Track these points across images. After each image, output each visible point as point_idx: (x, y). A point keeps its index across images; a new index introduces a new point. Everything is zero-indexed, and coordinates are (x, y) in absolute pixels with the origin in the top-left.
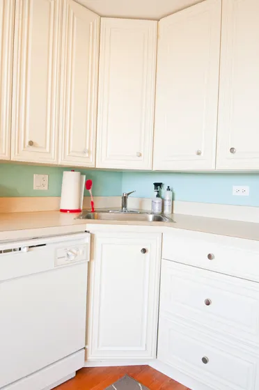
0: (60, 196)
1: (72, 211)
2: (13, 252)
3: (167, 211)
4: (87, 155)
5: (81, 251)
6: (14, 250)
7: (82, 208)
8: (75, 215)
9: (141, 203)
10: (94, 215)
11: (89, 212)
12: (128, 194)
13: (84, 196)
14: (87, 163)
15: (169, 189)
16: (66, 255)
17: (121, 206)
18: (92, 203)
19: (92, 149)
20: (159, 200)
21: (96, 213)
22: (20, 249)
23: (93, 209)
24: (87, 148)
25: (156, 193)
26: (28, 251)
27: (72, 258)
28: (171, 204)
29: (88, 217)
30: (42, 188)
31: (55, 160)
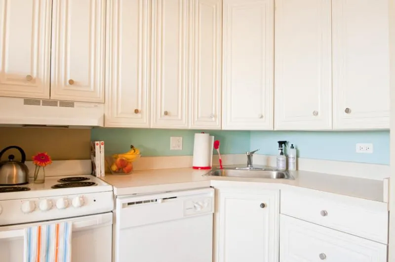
0: (193, 155)
1: (202, 168)
2: (151, 203)
3: (292, 167)
4: (213, 119)
5: (206, 205)
6: (152, 201)
7: (211, 166)
8: (204, 172)
9: (268, 160)
10: (222, 172)
11: (217, 169)
12: (253, 153)
13: (213, 154)
14: (215, 126)
15: (292, 147)
16: (193, 207)
17: (247, 163)
18: (220, 161)
19: (218, 114)
20: (283, 158)
21: (224, 170)
22: (156, 200)
23: (221, 166)
24: (214, 113)
25: (280, 151)
26: (162, 202)
27: (199, 209)
28: (295, 161)
29: (216, 174)
30: (177, 148)
31: (186, 125)
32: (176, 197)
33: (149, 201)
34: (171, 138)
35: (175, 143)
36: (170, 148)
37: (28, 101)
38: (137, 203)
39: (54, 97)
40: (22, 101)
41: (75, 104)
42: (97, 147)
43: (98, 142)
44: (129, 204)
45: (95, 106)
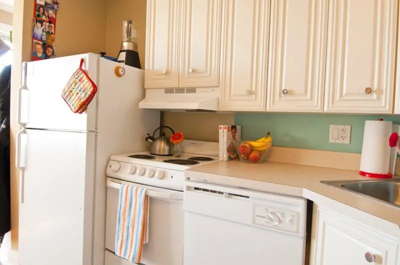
0: (361, 153)
16: (267, 216)
30: (340, 141)
31: (319, 107)
32: (248, 197)
33: (215, 192)
34: (331, 126)
35: (337, 134)
36: (328, 140)
37: (169, 91)
38: (204, 190)
39: (182, 85)
40: (163, 91)
41: (197, 90)
42: (221, 131)
43: (222, 126)
44: (196, 189)
45: (212, 90)
